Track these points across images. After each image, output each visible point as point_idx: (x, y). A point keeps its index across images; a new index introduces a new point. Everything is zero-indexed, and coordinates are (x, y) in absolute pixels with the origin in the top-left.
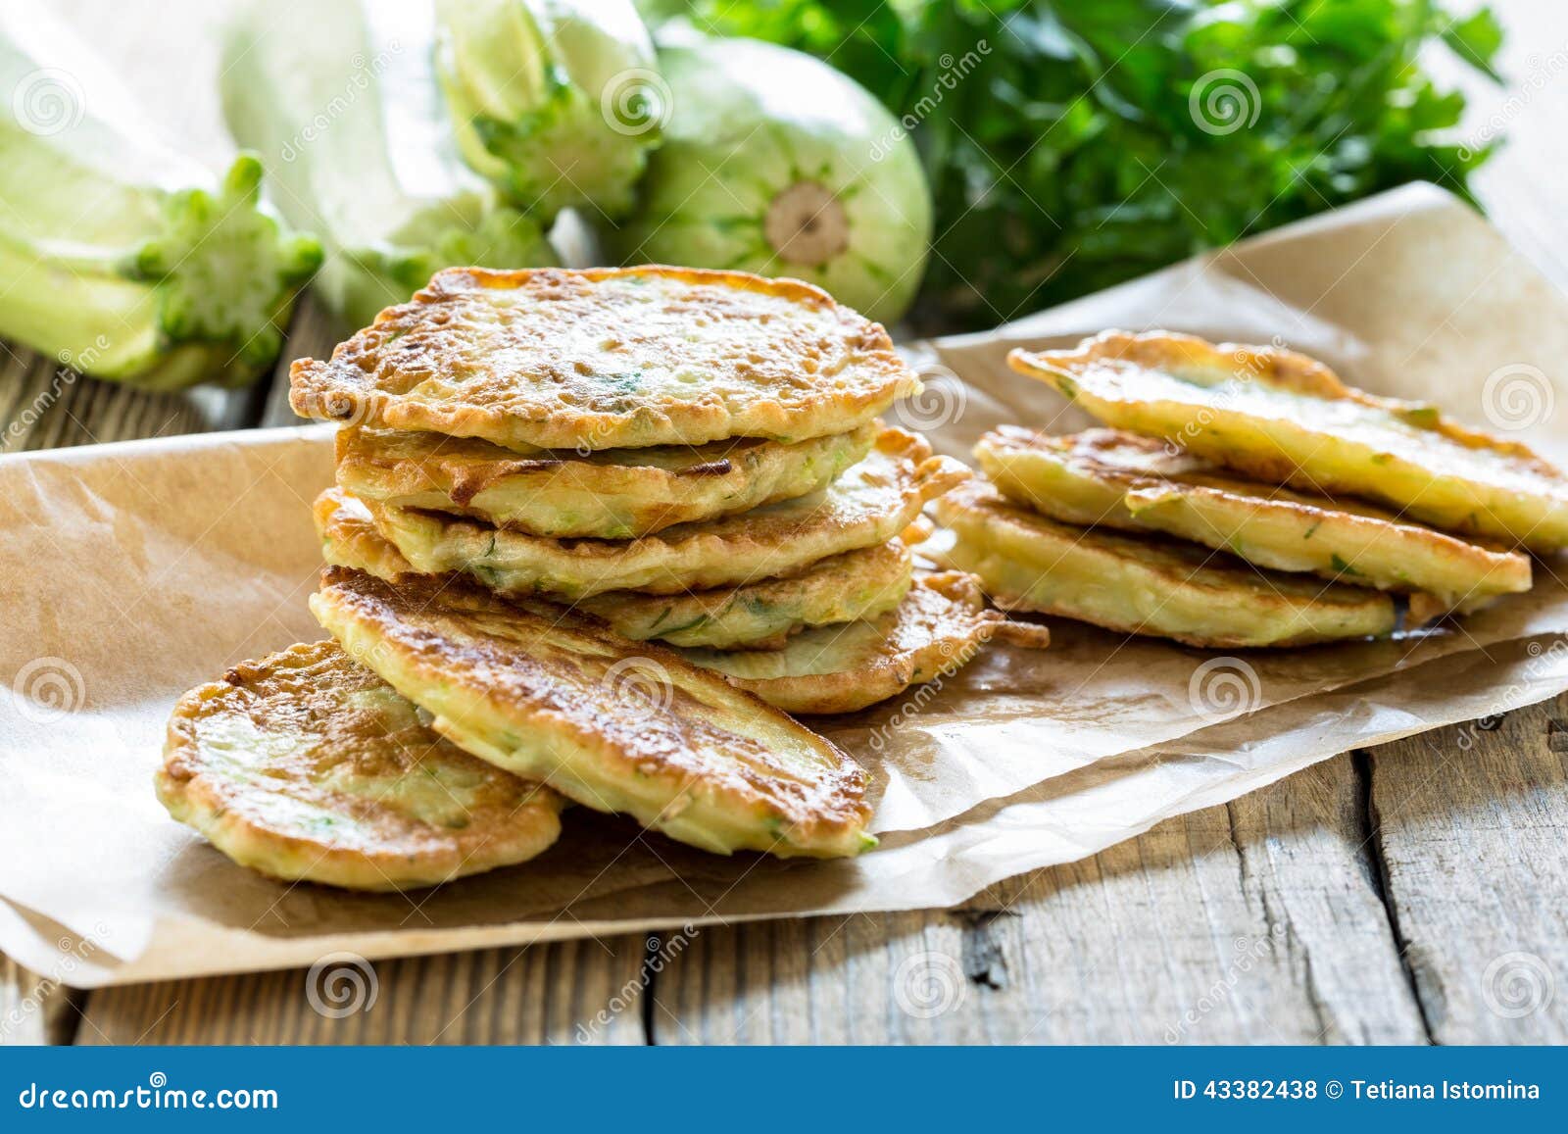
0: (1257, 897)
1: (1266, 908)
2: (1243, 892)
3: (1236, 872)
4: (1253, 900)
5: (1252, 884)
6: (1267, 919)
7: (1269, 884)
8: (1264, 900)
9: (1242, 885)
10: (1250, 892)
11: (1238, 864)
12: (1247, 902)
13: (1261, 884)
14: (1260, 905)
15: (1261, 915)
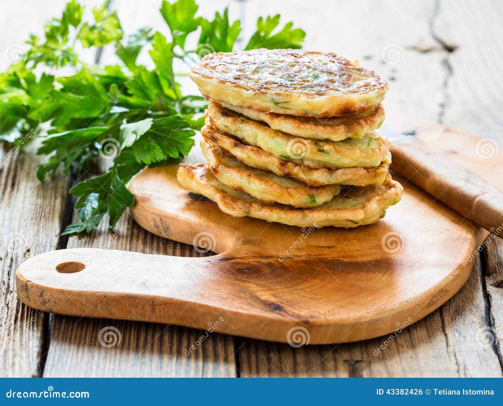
0: (452, 354)
1: (456, 359)
2: (448, 352)
3: (445, 344)
4: (451, 356)
5: (451, 349)
6: (457, 364)
7: (457, 350)
8: (455, 356)
9: (447, 350)
10: (450, 352)
11: (445, 341)
12: (449, 356)
13: (454, 349)
14: (454, 358)
15: (455, 362)
